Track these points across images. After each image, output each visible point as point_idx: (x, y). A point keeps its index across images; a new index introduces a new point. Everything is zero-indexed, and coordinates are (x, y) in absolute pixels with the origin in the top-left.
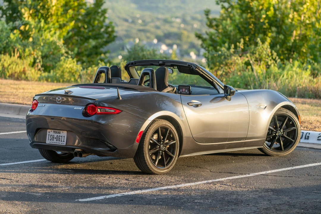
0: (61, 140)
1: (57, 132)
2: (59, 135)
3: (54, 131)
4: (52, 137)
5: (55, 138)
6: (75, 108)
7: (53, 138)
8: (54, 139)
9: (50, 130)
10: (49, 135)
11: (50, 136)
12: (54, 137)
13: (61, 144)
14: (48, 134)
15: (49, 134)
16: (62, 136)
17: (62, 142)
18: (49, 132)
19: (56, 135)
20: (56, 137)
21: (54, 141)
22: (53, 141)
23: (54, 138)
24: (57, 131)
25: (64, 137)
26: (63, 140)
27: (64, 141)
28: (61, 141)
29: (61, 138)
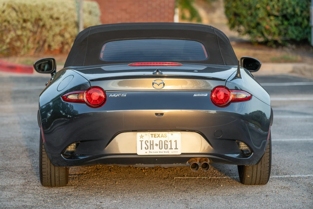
0: (169, 147)
1: (160, 136)
2: (163, 139)
4: (149, 144)
5: (157, 145)
6: (195, 95)
7: (151, 145)
8: (155, 146)
9: (143, 134)
10: (141, 141)
12: (154, 144)
13: (170, 154)
14: (139, 139)
15: (142, 139)
16: (171, 141)
17: (174, 150)
18: (142, 137)
19: (156, 141)
20: (158, 143)
21: (154, 150)
22: (152, 150)
24: (158, 133)
25: (176, 141)
26: (174, 146)
27: (176, 148)
28: (171, 149)
29: (169, 144)
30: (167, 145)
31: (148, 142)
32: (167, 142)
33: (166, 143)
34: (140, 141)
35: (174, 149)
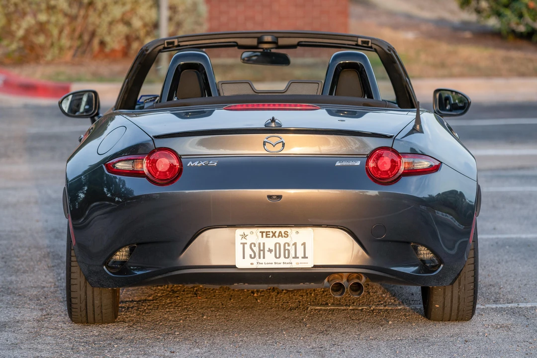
0: (292, 254)
1: (277, 234)
2: (282, 241)
3: (262, 233)
4: (256, 249)
5: (270, 251)
6: (338, 164)
7: (260, 250)
8: (267, 253)
9: (247, 231)
10: (244, 244)
11: (247, 247)
12: (266, 249)
13: (294, 266)
14: (238, 240)
15: (244, 241)
16: (295, 244)
17: (300, 260)
18: (244, 236)
19: (270, 243)
20: (273, 248)
21: (266, 260)
22: (262, 260)
23: (264, 250)
24: (274, 230)
25: (304, 244)
26: (300, 254)
27: (305, 257)
28: (296, 257)
29: (292, 249)
30: (289, 250)
31: (255, 246)
32: (289, 245)
33: (287, 247)
34: (241, 243)
35: (300, 258)
